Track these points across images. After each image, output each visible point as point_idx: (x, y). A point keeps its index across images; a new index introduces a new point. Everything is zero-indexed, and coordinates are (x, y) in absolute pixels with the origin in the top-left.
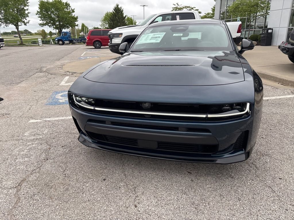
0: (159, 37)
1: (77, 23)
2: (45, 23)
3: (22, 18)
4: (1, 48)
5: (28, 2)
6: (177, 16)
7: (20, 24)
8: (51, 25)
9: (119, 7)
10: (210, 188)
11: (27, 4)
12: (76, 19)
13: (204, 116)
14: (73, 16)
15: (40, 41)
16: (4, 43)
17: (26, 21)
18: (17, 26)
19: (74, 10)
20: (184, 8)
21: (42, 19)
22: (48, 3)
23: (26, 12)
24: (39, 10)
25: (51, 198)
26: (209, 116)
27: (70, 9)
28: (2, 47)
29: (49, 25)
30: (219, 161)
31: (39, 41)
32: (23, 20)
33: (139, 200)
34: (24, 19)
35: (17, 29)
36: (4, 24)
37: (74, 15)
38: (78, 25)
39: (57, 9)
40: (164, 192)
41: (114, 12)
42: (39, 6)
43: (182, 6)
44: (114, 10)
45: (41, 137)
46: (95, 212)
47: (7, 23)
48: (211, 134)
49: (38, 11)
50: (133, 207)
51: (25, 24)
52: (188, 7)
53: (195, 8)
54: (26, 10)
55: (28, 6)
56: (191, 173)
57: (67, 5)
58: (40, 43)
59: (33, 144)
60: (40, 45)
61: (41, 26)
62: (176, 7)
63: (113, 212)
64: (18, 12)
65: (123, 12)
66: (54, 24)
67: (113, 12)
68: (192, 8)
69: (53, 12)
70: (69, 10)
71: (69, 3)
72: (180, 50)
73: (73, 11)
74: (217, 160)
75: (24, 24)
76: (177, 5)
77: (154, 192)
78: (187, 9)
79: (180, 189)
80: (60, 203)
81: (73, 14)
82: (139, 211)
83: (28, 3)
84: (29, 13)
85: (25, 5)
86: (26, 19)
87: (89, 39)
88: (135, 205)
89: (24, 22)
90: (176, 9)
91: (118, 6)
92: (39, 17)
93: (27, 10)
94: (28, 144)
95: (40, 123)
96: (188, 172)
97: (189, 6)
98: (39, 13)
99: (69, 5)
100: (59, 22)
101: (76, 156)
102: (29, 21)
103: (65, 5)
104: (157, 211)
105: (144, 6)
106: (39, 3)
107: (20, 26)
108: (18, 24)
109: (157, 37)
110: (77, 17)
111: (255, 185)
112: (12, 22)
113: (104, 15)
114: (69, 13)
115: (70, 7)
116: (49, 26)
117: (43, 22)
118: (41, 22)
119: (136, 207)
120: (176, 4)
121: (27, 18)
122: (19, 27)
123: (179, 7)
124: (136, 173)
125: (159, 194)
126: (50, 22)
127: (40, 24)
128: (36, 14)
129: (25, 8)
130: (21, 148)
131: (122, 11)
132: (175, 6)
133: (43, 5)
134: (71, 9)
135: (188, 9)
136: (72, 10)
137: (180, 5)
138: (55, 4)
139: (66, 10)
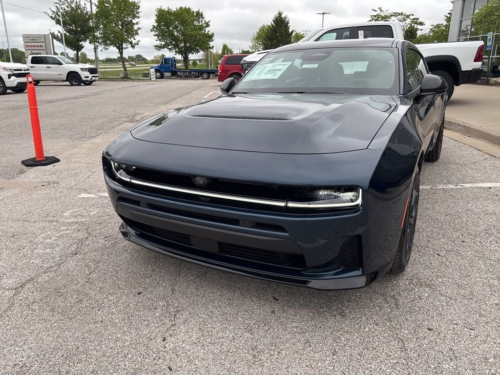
0: (280, 70)
1: (211, 44)
2: (164, 45)
3: (128, 36)
4: (94, 83)
5: (138, 11)
7: (126, 47)
8: (172, 48)
9: (283, 16)
11: (137, 15)
12: (210, 37)
13: (282, 204)
14: (206, 32)
15: (152, 72)
16: (97, 75)
17: (134, 42)
18: (121, 49)
19: (210, 24)
20: (392, 16)
21: (160, 38)
22: (169, 12)
23: (136, 27)
24: (156, 25)
25: (53, 310)
26: (291, 205)
27: (203, 22)
28: (94, 81)
29: (170, 47)
30: (314, 284)
31: (152, 74)
32: (130, 40)
33: (174, 330)
34: (132, 39)
35: (121, 53)
36: (103, 46)
37: (209, 31)
38: (213, 47)
39: (184, 22)
40: (218, 324)
41: (274, 24)
42: (156, 18)
43: (389, 12)
44: (274, 21)
45: (84, 220)
46: (103, 339)
47: (106, 44)
48: (287, 234)
49: (154, 26)
50: (160, 339)
51: (133, 47)
52: (399, 14)
53: (413, 15)
54: (134, 24)
55: (138, 17)
56: (277, 300)
57: (199, 15)
58: (152, 77)
59: (68, 229)
60: (152, 79)
61: (157, 49)
62: (378, 15)
63: (127, 343)
64: (123, 27)
65: (289, 25)
66: (176, 46)
67: (272, 25)
69: (176, 27)
70: (201, 24)
71: (202, 13)
72: (305, 92)
73: (208, 25)
74: (311, 282)
75: (131, 46)
77: (203, 321)
78: (397, 18)
79: (247, 322)
80: (62, 318)
81: (207, 29)
82: (166, 347)
83: (138, 13)
84: (139, 28)
85: (134, 17)
86: (134, 39)
87: (223, 71)
88: (164, 338)
89: (131, 43)
90: (376, 18)
91: (280, 14)
92: (155, 35)
93: (137, 23)
94: (62, 228)
95: (93, 199)
96: (274, 298)
97: (402, 13)
98: (155, 29)
99: (202, 15)
100: (185, 43)
102: (139, 41)
103: (195, 15)
104: (192, 351)
105: (324, 14)
106: (156, 13)
107: (125, 48)
108: (122, 47)
109: (277, 70)
110: (213, 34)
111: (376, 333)
112: (113, 43)
113: (258, 31)
114: (201, 28)
115: (203, 18)
116: (169, 49)
117: (161, 43)
118: (158, 43)
119: (164, 340)
120: (378, 10)
121: (136, 37)
122: (124, 50)
123: (382, 14)
124: (192, 289)
125: (209, 326)
126: (171, 42)
127: (156, 46)
128: (152, 31)
129: (134, 21)
130: (49, 233)
131: (288, 23)
132: (375, 13)
133: (163, 16)
135: (400, 17)
136: (206, 23)
137: (384, 11)
138: (181, 14)
139: (196, 23)
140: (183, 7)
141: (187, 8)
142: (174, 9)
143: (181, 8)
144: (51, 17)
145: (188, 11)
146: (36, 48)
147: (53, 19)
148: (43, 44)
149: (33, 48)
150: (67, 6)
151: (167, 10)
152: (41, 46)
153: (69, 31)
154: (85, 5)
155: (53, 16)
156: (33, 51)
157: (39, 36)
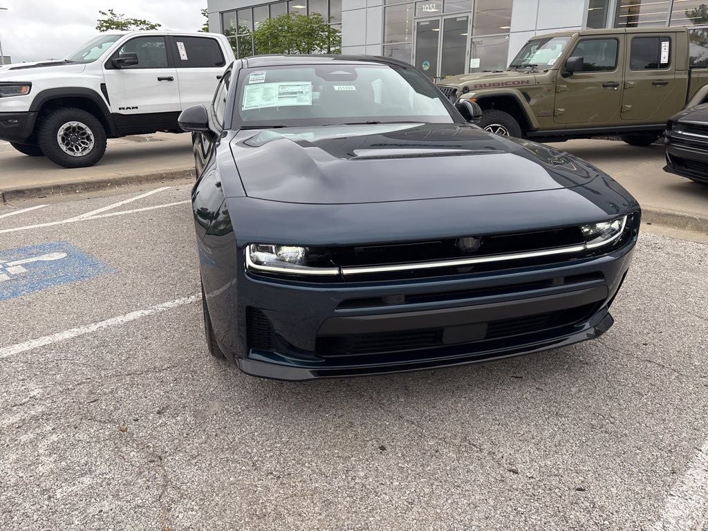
0: (302, 92)
6: (178, 44)
10: (580, 391)
13: (581, 248)
20: (130, 23)
26: (589, 246)
33: (502, 457)
40: (524, 426)
43: (125, 17)
48: (603, 280)
50: (512, 475)
52: (141, 23)
53: (160, 26)
62: (109, 20)
63: (491, 502)
68: (153, 27)
76: (111, 15)
77: (508, 432)
78: (139, 28)
79: (540, 410)
82: (532, 477)
88: (510, 471)
90: (108, 24)
97: (145, 21)
101: (238, 423)
109: (295, 93)
119: (515, 472)
120: (108, 13)
123: (115, 19)
132: (106, 18)
135: (144, 27)
137: (118, 15)
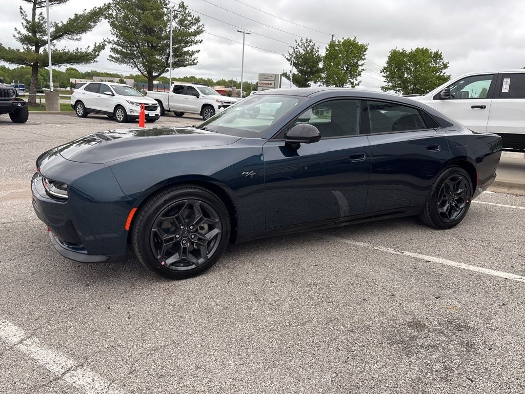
2: (391, 86)
5: (365, 53)
6: (505, 80)
8: (400, 89)
11: (363, 57)
14: (442, 74)
17: (356, 82)
19: (448, 65)
21: (388, 79)
22: (403, 54)
23: (360, 68)
24: (386, 65)
27: (441, 63)
29: (398, 89)
32: (352, 81)
34: (354, 80)
37: (444, 73)
42: (388, 60)
47: (329, 84)
49: (384, 67)
51: (353, 87)
54: (359, 65)
55: (364, 59)
57: (437, 56)
61: (383, 90)
64: (347, 68)
69: (408, 69)
71: (441, 53)
73: (445, 67)
81: (444, 71)
83: (364, 55)
84: (363, 70)
85: (360, 59)
86: (356, 80)
89: (352, 83)
92: (384, 77)
93: (362, 65)
98: (385, 71)
99: (441, 56)
102: (360, 82)
103: (433, 56)
106: (389, 54)
110: (449, 77)
114: (437, 70)
115: (441, 59)
116: (396, 91)
117: (388, 84)
118: (385, 84)
121: (359, 78)
127: (383, 87)
128: (381, 72)
129: (360, 63)
133: (395, 57)
134: (443, 63)
136: (444, 65)
138: (415, 55)
139: (432, 64)
140: (421, 48)
141: (425, 49)
142: (408, 51)
143: (418, 50)
144: (287, 59)
145: (424, 52)
146: (266, 86)
147: (289, 61)
148: (273, 82)
149: (264, 85)
150: (304, 50)
151: (401, 51)
152: (271, 84)
153: (300, 71)
154: (318, 48)
155: (289, 58)
156: (264, 88)
157: (271, 76)
